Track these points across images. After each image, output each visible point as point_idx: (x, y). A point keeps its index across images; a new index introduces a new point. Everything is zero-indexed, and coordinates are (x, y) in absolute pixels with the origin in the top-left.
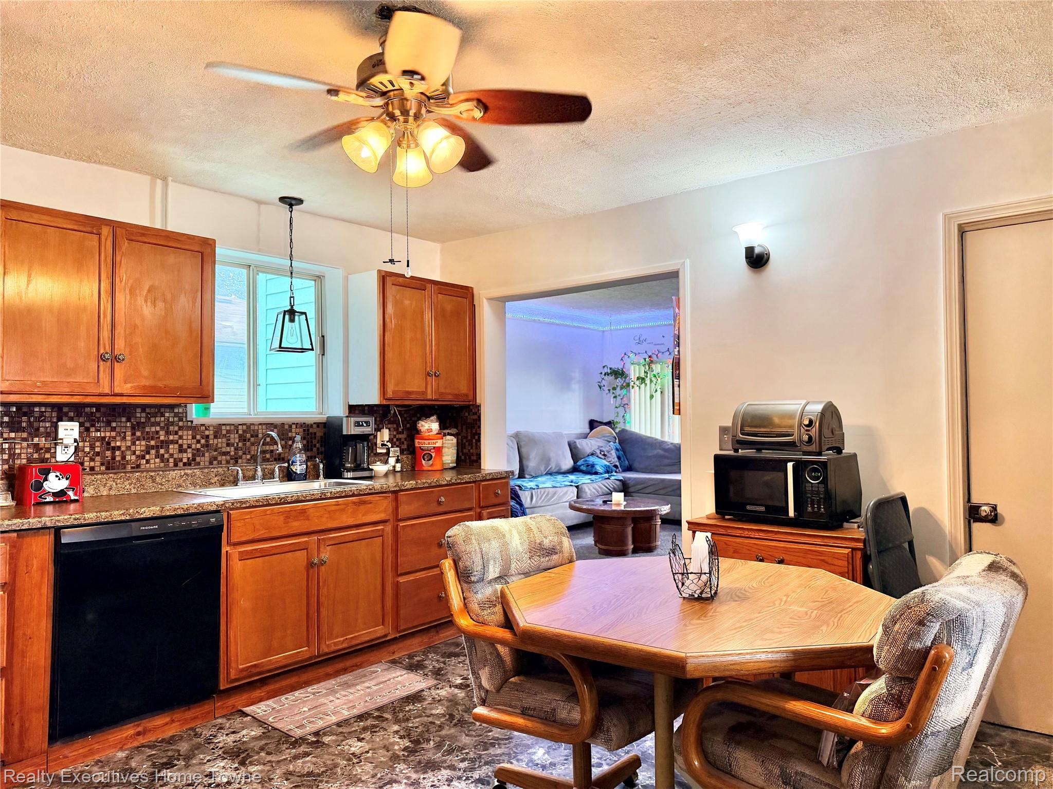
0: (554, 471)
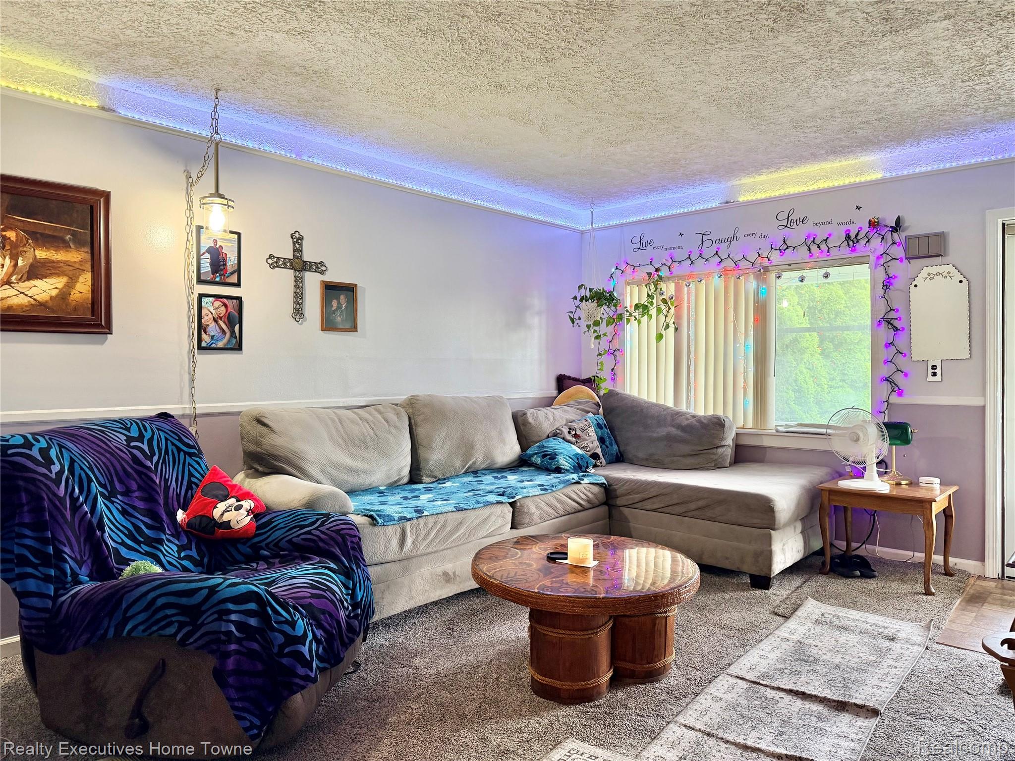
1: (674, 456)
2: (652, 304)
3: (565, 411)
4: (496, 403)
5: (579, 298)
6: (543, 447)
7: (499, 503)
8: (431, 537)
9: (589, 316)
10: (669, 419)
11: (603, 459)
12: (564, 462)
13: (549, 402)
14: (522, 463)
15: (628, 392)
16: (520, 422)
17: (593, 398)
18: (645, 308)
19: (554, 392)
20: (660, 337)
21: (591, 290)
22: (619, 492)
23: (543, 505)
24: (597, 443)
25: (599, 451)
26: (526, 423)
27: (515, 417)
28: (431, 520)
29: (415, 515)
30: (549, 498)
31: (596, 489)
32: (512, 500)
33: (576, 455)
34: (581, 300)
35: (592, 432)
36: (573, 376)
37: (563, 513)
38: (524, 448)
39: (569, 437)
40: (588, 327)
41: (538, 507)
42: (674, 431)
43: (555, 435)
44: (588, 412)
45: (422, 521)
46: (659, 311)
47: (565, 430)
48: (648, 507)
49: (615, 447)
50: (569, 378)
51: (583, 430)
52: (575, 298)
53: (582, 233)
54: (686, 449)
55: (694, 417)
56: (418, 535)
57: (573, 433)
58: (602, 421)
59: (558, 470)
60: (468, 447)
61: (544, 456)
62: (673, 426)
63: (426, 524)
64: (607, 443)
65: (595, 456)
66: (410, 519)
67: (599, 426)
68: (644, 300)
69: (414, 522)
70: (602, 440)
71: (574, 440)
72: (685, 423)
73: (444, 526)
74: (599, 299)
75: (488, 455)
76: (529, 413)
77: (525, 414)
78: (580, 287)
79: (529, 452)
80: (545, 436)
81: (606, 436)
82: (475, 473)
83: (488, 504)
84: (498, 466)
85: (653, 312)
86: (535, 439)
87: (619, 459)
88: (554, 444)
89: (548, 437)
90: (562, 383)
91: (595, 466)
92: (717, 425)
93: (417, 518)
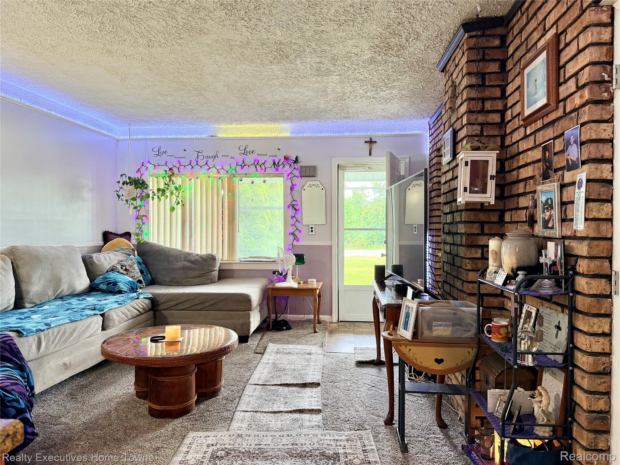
0: (67, 294)
1: (188, 278)
2: (168, 189)
3: (115, 255)
4: (71, 249)
5: (121, 182)
6: (107, 278)
7: (95, 315)
8: (56, 341)
9: (129, 194)
10: (183, 257)
11: (144, 284)
12: (122, 286)
13: (99, 250)
14: (92, 289)
15: (151, 241)
16: (88, 262)
17: (130, 246)
18: (164, 191)
19: (102, 243)
20: (172, 209)
21: (129, 178)
22: (160, 302)
23: (120, 314)
24: (139, 274)
25: (141, 278)
26: (92, 263)
27: (84, 260)
28: (56, 330)
29: (46, 327)
30: (123, 309)
31: (147, 301)
32: (102, 312)
33: (129, 281)
34: (123, 184)
35: (136, 266)
36: (113, 232)
37: (131, 318)
38: (92, 280)
39: (122, 271)
40: (127, 201)
41: (118, 315)
42: (187, 264)
43: (112, 270)
44: (130, 255)
45: (50, 331)
46: (172, 193)
47: (119, 267)
48: (180, 308)
49: (149, 276)
50: (111, 233)
51: (131, 266)
52: (119, 182)
53: (117, 140)
54: (195, 273)
55: (197, 255)
56: (49, 341)
57: (124, 268)
58: (140, 260)
59: (120, 292)
60: (57, 281)
61: (109, 284)
62: (186, 261)
63: (53, 333)
64: (145, 273)
65: (140, 282)
66: (43, 330)
67: (139, 263)
68: (162, 187)
69: (46, 332)
70: (142, 272)
71: (125, 272)
72: (193, 259)
73: (64, 333)
74: (136, 184)
75: (71, 286)
76: (94, 256)
77: (91, 257)
78: (122, 175)
79: (96, 282)
80: (106, 271)
81: (144, 270)
82: (61, 298)
83: (88, 316)
84: (76, 292)
85: (168, 193)
86: (99, 273)
87: (152, 282)
88: (113, 276)
89: (107, 272)
90: (107, 237)
91: (141, 288)
92: (212, 258)
93: (47, 329)
